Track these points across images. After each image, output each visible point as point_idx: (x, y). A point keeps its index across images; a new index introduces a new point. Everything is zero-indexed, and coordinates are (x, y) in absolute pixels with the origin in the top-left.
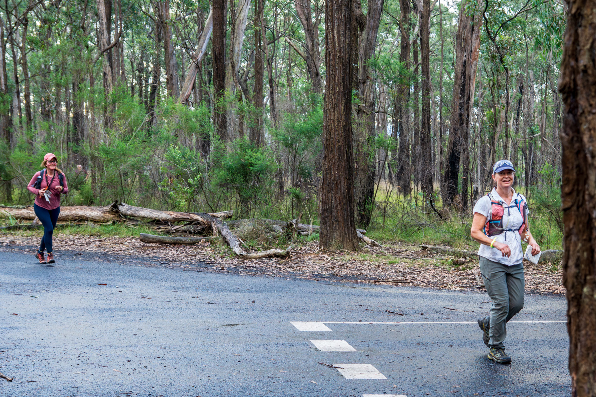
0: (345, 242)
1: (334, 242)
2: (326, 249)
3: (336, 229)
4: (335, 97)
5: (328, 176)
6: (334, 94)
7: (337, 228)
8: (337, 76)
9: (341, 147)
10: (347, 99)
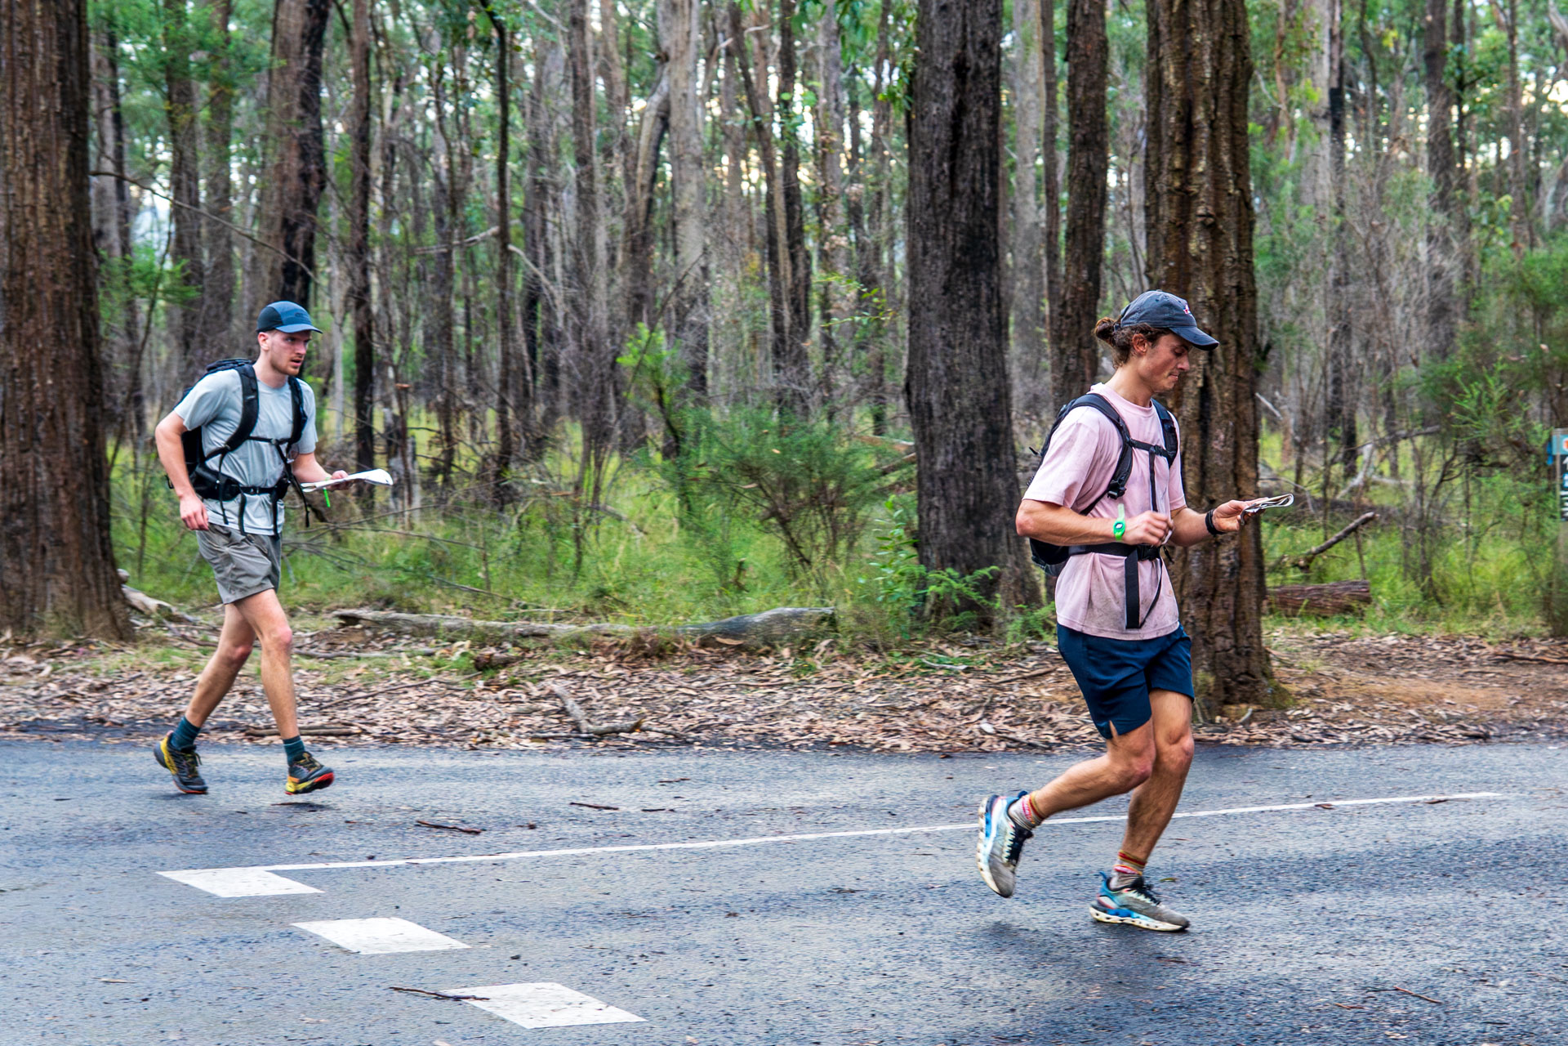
0: (87, 614)
1: (48, 614)
2: (22, 638)
3: (54, 571)
4: (34, 133)
5: (21, 394)
6: (30, 122)
7: (59, 567)
8: (39, 60)
9: (61, 299)
10: (75, 135)
